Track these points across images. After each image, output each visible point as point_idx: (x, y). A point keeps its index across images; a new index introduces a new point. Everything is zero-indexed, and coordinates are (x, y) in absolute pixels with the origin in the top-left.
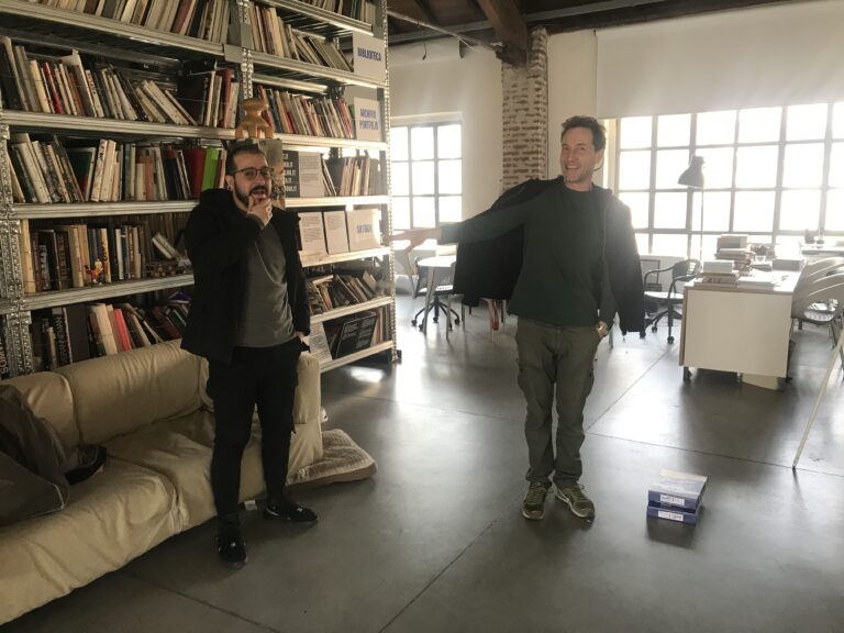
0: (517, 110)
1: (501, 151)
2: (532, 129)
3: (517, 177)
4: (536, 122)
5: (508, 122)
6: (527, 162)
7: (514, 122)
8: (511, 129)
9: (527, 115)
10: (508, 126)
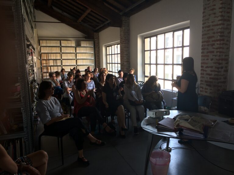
0: (210, 15)
1: (201, 40)
2: (217, 25)
3: (208, 56)
4: (219, 20)
5: (205, 23)
6: (214, 46)
7: (208, 23)
8: (206, 27)
9: (215, 17)
10: (205, 25)
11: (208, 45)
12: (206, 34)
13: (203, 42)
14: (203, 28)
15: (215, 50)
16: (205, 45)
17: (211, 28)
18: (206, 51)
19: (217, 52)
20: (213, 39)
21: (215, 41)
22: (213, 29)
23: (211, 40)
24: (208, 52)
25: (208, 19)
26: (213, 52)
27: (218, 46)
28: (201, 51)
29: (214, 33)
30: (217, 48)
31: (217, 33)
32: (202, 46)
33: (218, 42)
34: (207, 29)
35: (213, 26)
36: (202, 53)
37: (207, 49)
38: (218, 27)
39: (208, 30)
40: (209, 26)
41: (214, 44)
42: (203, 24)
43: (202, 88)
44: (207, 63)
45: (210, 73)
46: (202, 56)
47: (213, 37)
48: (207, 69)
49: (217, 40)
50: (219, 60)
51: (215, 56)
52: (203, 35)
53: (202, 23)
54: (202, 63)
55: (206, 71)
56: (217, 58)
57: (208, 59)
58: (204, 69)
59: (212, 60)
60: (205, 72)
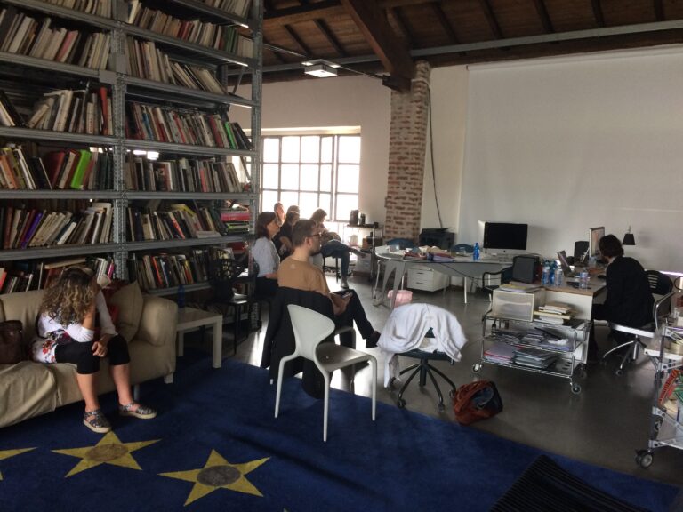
0: (401, 128)
1: (388, 161)
2: (413, 144)
3: (398, 183)
4: (415, 138)
5: (394, 138)
6: (407, 171)
7: (399, 138)
8: (395, 143)
9: (409, 133)
10: (394, 141)
11: (399, 168)
12: (396, 153)
13: (390, 163)
14: (391, 144)
15: (409, 176)
16: (394, 168)
17: (404, 145)
18: (395, 176)
19: (412, 179)
20: (406, 161)
21: (408, 164)
22: (406, 148)
23: (402, 161)
24: (398, 178)
25: (399, 133)
26: (406, 178)
27: (413, 171)
28: (388, 175)
29: (408, 153)
30: (412, 174)
31: (412, 153)
32: (390, 168)
33: (413, 166)
34: (397, 146)
35: (406, 143)
36: (389, 178)
37: (398, 173)
38: (414, 146)
39: (400, 148)
40: (400, 143)
41: (407, 168)
42: (391, 138)
43: (389, 227)
44: (397, 193)
45: (402, 206)
46: (389, 183)
47: (406, 158)
48: (397, 201)
49: (412, 164)
50: (414, 189)
51: (410, 183)
52: (391, 154)
53: (389, 137)
54: (389, 193)
55: (395, 203)
56: (412, 186)
57: (398, 188)
58: (393, 200)
59: (405, 188)
60: (393, 205)
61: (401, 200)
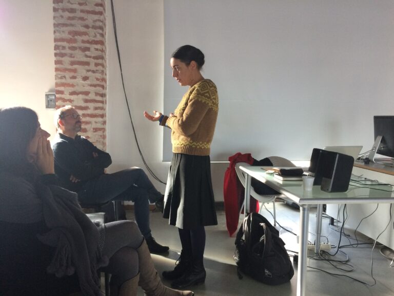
61: (81, 96)
